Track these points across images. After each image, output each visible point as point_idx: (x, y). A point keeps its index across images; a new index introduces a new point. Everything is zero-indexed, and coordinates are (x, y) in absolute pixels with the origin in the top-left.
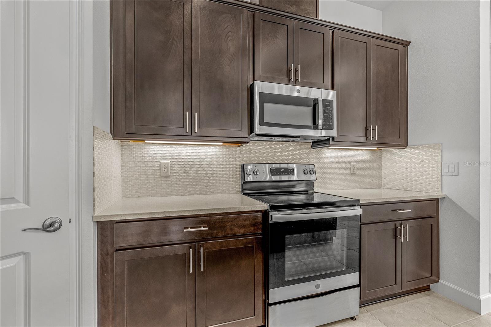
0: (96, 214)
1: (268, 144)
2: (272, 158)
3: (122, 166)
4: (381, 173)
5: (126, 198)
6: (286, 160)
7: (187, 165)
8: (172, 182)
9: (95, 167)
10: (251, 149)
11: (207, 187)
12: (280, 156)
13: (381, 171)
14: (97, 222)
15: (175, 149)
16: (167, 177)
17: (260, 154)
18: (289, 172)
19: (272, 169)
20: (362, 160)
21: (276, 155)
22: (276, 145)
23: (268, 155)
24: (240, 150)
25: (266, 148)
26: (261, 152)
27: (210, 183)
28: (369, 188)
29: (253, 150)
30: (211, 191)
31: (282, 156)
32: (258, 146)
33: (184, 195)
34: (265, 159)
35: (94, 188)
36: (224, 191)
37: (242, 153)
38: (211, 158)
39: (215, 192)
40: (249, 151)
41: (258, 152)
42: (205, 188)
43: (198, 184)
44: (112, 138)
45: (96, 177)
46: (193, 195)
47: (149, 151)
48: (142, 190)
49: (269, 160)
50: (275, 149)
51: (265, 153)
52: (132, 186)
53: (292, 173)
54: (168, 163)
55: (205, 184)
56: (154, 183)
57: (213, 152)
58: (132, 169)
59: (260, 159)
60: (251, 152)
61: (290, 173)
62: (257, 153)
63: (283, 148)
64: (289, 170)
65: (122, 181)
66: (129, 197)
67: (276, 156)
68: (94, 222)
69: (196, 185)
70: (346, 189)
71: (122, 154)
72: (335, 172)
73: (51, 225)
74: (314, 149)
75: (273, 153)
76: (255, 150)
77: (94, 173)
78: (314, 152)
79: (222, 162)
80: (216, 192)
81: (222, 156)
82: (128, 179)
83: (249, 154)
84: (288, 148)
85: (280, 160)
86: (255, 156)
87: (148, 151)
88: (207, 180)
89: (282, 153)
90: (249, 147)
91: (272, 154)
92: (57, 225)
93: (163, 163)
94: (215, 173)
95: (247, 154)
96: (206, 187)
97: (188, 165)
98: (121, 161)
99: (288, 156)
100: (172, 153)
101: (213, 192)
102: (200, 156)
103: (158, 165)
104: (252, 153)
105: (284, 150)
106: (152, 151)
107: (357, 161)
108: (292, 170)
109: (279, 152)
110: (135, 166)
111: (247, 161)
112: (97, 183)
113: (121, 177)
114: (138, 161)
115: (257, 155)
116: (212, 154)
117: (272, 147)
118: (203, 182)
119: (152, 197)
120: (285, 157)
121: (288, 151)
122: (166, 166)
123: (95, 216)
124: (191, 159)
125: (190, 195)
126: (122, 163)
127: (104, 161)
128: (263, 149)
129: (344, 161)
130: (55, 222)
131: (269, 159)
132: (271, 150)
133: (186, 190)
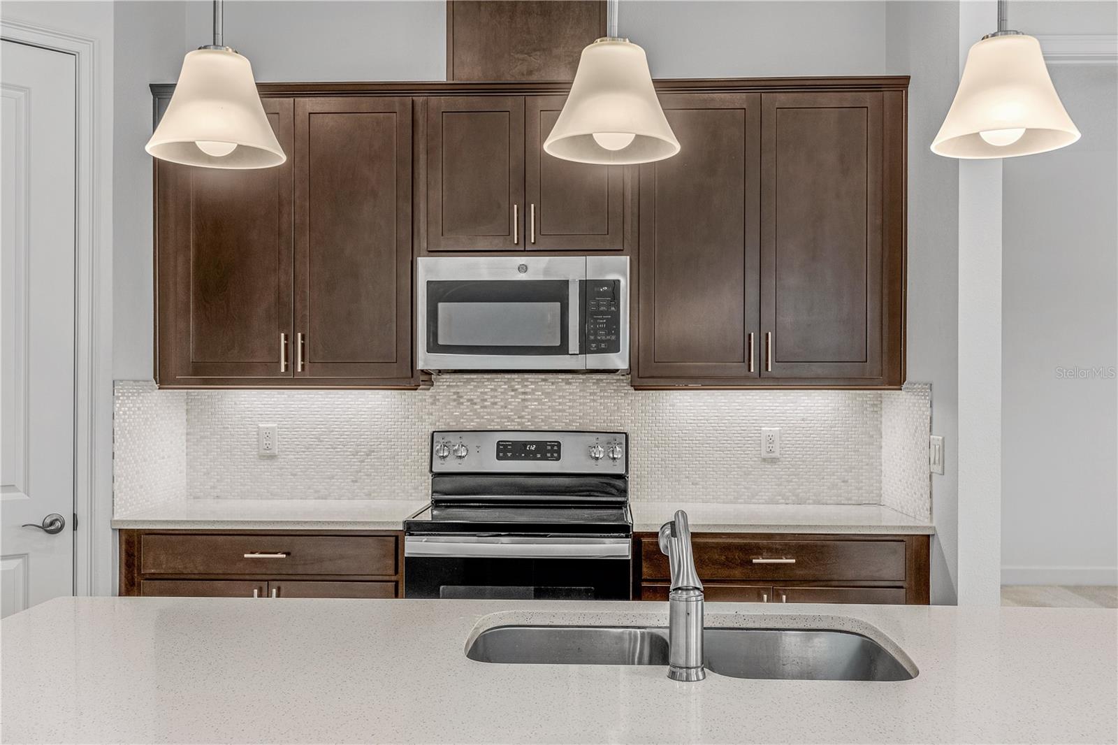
0: (116, 518)
1: (505, 382)
2: (515, 415)
3: (187, 434)
4: (880, 458)
5: (194, 498)
6: (556, 419)
7: (312, 433)
8: (281, 469)
9: (117, 444)
10: (460, 394)
11: (356, 481)
12: (538, 410)
13: (880, 452)
14: (119, 530)
15: (289, 396)
16: (272, 457)
17: (485, 407)
18: (548, 451)
19: (502, 445)
20: (803, 420)
21: (527, 407)
22: (526, 383)
23: (506, 407)
24: (433, 397)
25: (499, 390)
26: (485, 400)
27: (362, 474)
28: (829, 502)
29: (465, 397)
30: (366, 491)
31: (542, 409)
32: (479, 387)
33: (306, 499)
34: (498, 418)
35: (113, 477)
36: (394, 492)
37: (437, 404)
38: (366, 416)
39: (373, 495)
40: (455, 400)
41: (479, 400)
42: (352, 484)
43: (337, 475)
44: (157, 386)
45: (118, 460)
46: (325, 499)
47: (238, 403)
48: (223, 484)
49: (508, 422)
50: (524, 393)
51: (495, 403)
52: (204, 474)
53: (555, 455)
54: (273, 429)
55: (351, 475)
56: (245, 470)
57: (370, 403)
58: (206, 440)
59: (483, 418)
60: (461, 400)
61: (549, 455)
62: (475, 404)
63: (547, 391)
64: (549, 448)
65: (187, 465)
66: (198, 498)
67: (526, 410)
68: (113, 529)
69: (332, 477)
70: (745, 503)
71: (187, 410)
72: (705, 452)
73: (52, 524)
74: (636, 392)
75: (519, 403)
76: (471, 395)
77: (113, 453)
78: (637, 398)
79: (390, 426)
80: (376, 494)
81: (390, 413)
82: (199, 460)
83: (455, 406)
84: (559, 390)
85: (536, 420)
86: (471, 411)
87: (235, 404)
88: (356, 467)
89: (544, 404)
90: (455, 391)
91: (515, 406)
92: (58, 524)
93: (264, 428)
94: (374, 451)
95: (451, 407)
96: (353, 481)
97: (315, 433)
98: (186, 423)
99: (560, 411)
100: (283, 406)
101: (370, 495)
102: (341, 413)
103: (255, 433)
104: (462, 404)
105: (547, 395)
106: (243, 403)
107: (787, 422)
108: (556, 448)
109: (536, 400)
110: (211, 434)
111: (451, 424)
112: (120, 469)
113: (185, 457)
114: (217, 423)
115: (476, 410)
116: (367, 406)
117: (516, 387)
118: (347, 472)
119: (241, 498)
120: (553, 412)
121: (560, 397)
122: (268, 434)
123: (114, 521)
124: (322, 420)
125: (319, 498)
126: (187, 429)
127: (136, 431)
128: (492, 394)
129: (738, 421)
130: (57, 520)
131: (508, 418)
132: (512, 397)
133: (309, 488)
